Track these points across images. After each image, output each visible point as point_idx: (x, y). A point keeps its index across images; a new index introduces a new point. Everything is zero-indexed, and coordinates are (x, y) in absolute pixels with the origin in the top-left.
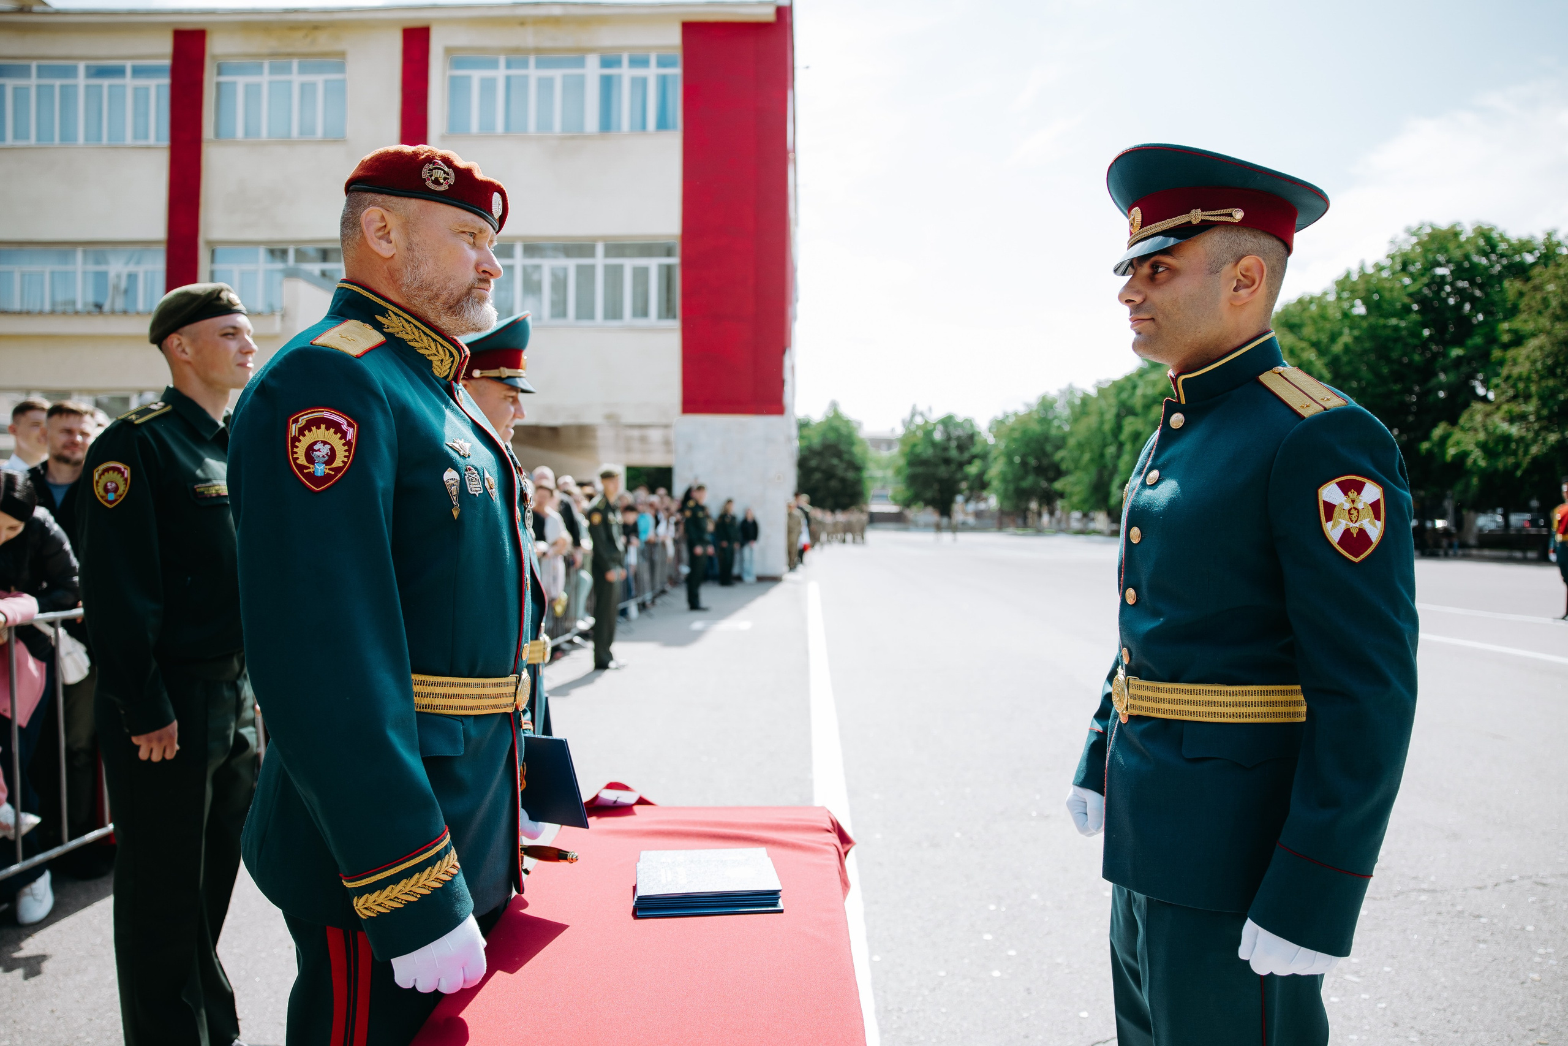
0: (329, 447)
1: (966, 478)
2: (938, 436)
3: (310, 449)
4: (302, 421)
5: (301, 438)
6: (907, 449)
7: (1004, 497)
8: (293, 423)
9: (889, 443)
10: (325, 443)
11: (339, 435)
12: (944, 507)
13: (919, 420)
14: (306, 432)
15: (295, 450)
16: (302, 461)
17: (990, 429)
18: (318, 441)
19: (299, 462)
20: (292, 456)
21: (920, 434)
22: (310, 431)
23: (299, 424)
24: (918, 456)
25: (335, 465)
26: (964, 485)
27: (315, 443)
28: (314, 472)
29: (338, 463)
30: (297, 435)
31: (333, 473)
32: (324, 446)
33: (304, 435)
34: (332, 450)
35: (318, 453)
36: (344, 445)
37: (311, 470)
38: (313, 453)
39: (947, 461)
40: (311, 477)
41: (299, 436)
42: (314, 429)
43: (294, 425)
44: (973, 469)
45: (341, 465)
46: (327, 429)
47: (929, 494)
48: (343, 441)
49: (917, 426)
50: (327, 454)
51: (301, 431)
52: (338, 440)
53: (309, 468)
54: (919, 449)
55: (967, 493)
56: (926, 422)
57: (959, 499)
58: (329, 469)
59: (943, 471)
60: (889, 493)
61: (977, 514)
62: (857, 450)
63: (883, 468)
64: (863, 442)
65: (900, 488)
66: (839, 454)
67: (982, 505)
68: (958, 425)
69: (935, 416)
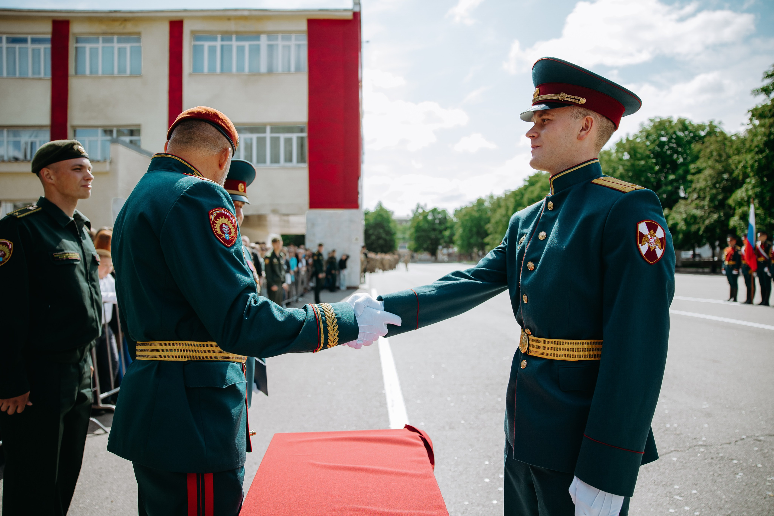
0: (228, 226)
1: (443, 237)
2: (430, 217)
3: (221, 227)
5: (216, 221)
6: (415, 224)
7: (462, 247)
9: (406, 221)
10: (226, 225)
11: (230, 221)
12: (433, 252)
13: (420, 211)
14: (218, 219)
15: (215, 227)
17: (455, 215)
19: (218, 233)
20: (215, 230)
21: (421, 218)
23: (214, 215)
24: (421, 227)
25: (232, 235)
26: (442, 241)
27: (222, 224)
30: (214, 220)
31: (232, 238)
34: (229, 228)
36: (233, 226)
37: (224, 237)
38: (223, 229)
39: (434, 230)
40: (224, 239)
43: (212, 215)
44: (447, 233)
45: (234, 235)
46: (225, 218)
47: (425, 246)
48: (232, 224)
49: (420, 213)
51: (216, 218)
52: (230, 224)
54: (421, 224)
55: (444, 244)
56: (424, 211)
57: (440, 247)
59: (433, 235)
60: (407, 245)
61: (449, 255)
62: (392, 225)
63: (404, 233)
64: (394, 221)
65: (412, 244)
66: (383, 227)
67: (451, 250)
68: (439, 213)
69: (428, 208)
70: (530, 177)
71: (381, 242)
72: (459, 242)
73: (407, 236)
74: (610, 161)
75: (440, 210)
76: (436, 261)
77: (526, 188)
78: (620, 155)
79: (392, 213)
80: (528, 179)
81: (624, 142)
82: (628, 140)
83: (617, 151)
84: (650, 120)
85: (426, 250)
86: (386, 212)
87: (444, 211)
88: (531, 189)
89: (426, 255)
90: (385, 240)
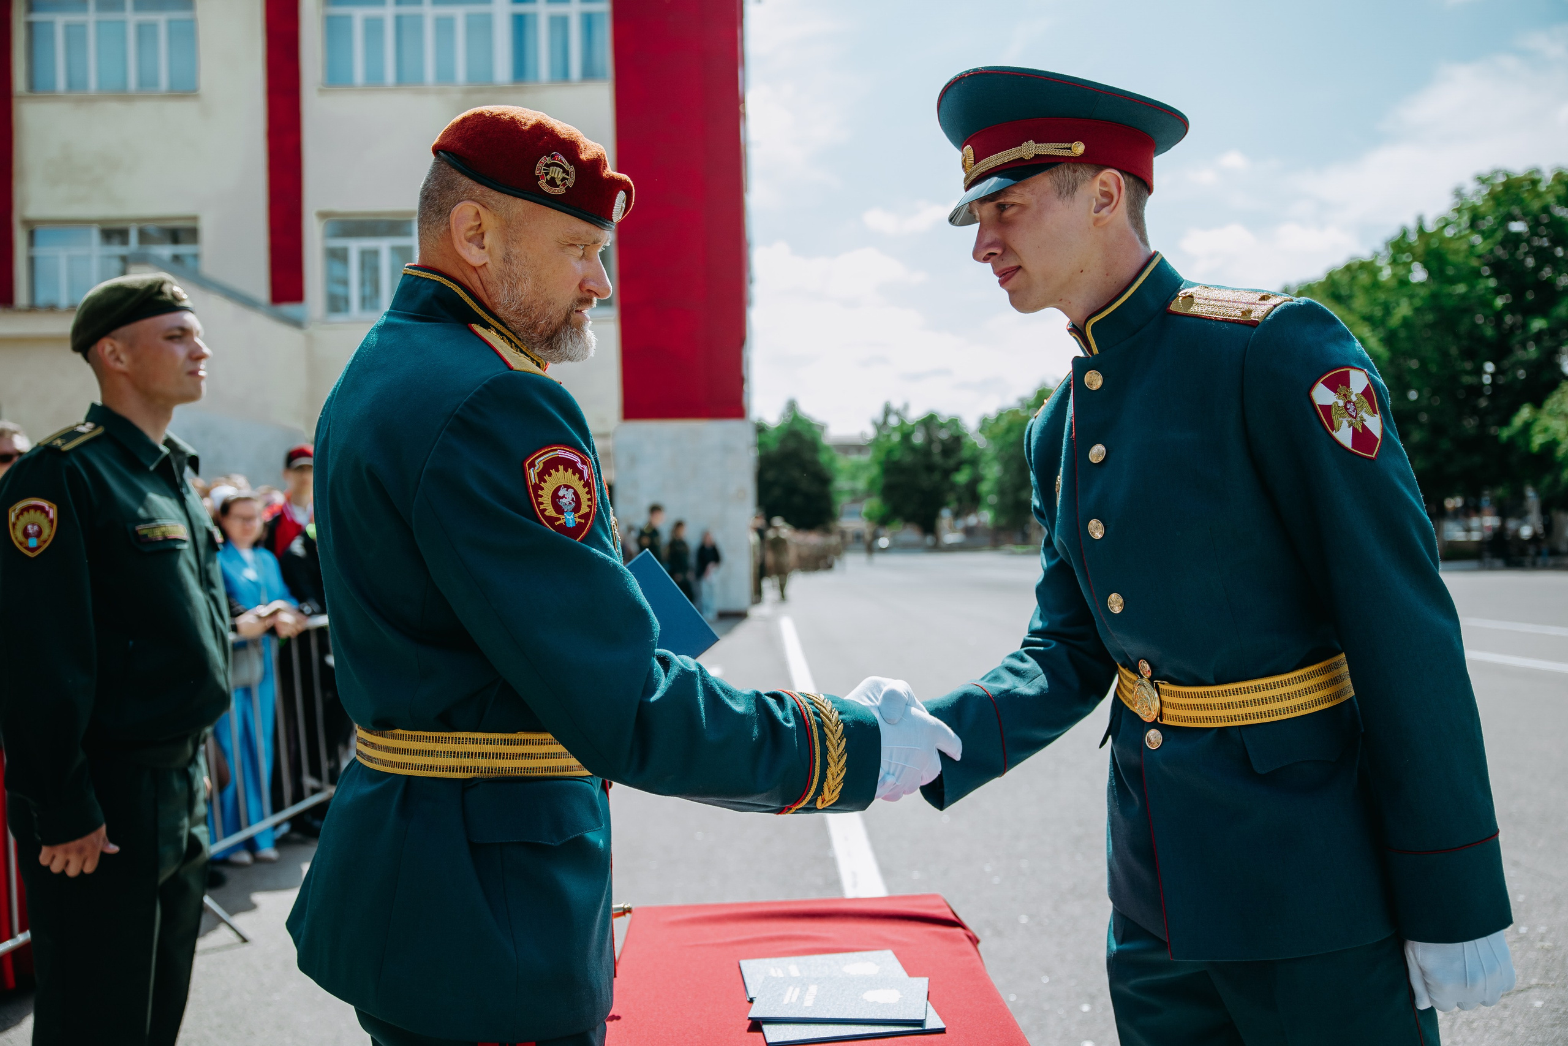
0: (573, 491)
1: (953, 486)
2: (918, 439)
3: (555, 496)
4: (539, 464)
5: (543, 484)
6: (882, 456)
7: (1000, 510)
8: (529, 469)
9: (859, 448)
10: (568, 487)
11: (577, 475)
12: (929, 526)
13: (893, 421)
14: (546, 477)
15: (540, 500)
16: (551, 512)
17: (982, 430)
18: (561, 486)
19: (547, 513)
20: (539, 507)
21: (896, 438)
22: (550, 475)
23: (536, 468)
24: (895, 463)
25: (582, 512)
26: (951, 497)
27: (558, 489)
28: (565, 523)
29: (584, 509)
30: (538, 482)
31: (583, 521)
32: (567, 490)
33: (545, 481)
34: (576, 493)
35: (564, 500)
36: (584, 486)
37: (562, 521)
38: (559, 501)
39: (930, 468)
40: (563, 529)
41: (540, 483)
42: (553, 471)
43: (531, 470)
44: (962, 477)
45: (588, 510)
46: (566, 470)
47: (909, 509)
48: (582, 482)
49: (893, 428)
50: (573, 500)
51: (541, 476)
52: (578, 482)
53: (559, 519)
54: (897, 455)
55: (954, 505)
56: (903, 423)
57: (946, 514)
58: (580, 517)
59: (925, 481)
60: (863, 509)
61: (969, 531)
62: (823, 458)
63: (854, 477)
64: (827, 449)
65: (874, 504)
66: (799, 463)
67: (972, 520)
68: (942, 426)
69: (916, 414)
71: (797, 498)
72: (993, 499)
73: (861, 484)
74: (1376, 285)
76: (937, 547)
78: (1401, 271)
79: (822, 427)
81: (1413, 238)
82: (1421, 230)
83: (1394, 262)
84: (1479, 178)
85: (909, 519)
86: (809, 425)
87: (954, 422)
89: (910, 534)
90: (808, 496)
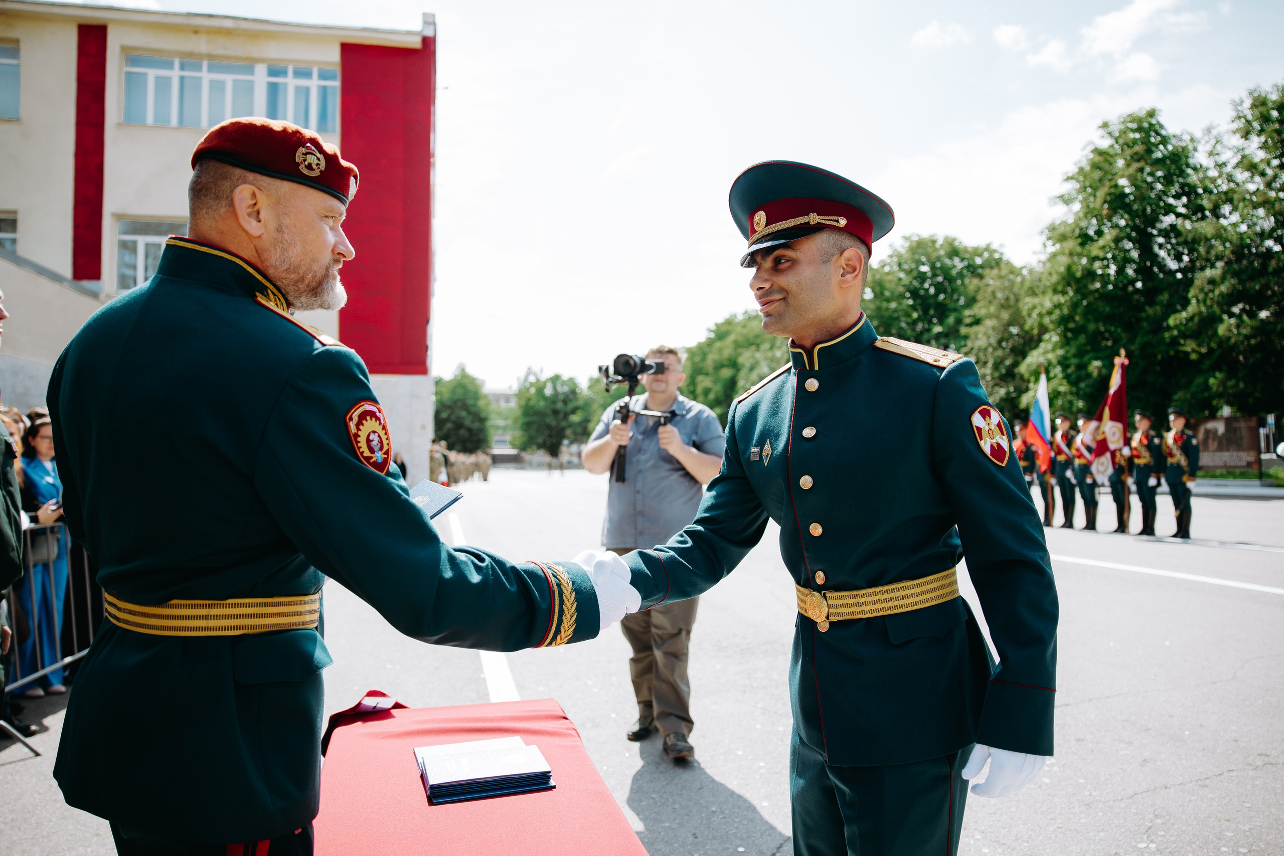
0: (377, 434)
1: (571, 425)
2: (548, 391)
3: (368, 440)
4: (356, 417)
6: (523, 402)
8: (349, 422)
9: (507, 398)
10: (374, 432)
12: (554, 451)
13: (532, 379)
16: (367, 453)
17: (590, 387)
18: (370, 432)
19: (365, 455)
21: (533, 391)
23: (354, 420)
24: (532, 408)
25: (384, 449)
26: (569, 432)
27: (369, 435)
28: (376, 460)
29: (385, 447)
30: (356, 431)
31: (386, 456)
32: (374, 435)
35: (373, 442)
37: (374, 459)
38: (371, 444)
39: (555, 412)
40: (375, 464)
41: (358, 432)
42: (364, 422)
43: (351, 423)
44: (575, 418)
45: (387, 447)
46: (371, 419)
47: (540, 440)
49: (530, 383)
50: (378, 442)
51: (357, 426)
53: (372, 457)
54: (533, 403)
55: (571, 437)
56: (538, 380)
57: (566, 442)
58: (384, 454)
59: (551, 421)
60: (508, 438)
62: (481, 403)
63: (502, 417)
64: (486, 396)
65: (518, 434)
66: (465, 407)
68: (564, 383)
69: (546, 375)
70: (716, 325)
71: (463, 432)
73: (510, 422)
75: (565, 376)
76: (559, 466)
77: (710, 343)
79: (483, 383)
80: (713, 328)
85: (540, 446)
86: (473, 380)
87: (572, 381)
88: (718, 345)
89: (542, 456)
90: (470, 430)
